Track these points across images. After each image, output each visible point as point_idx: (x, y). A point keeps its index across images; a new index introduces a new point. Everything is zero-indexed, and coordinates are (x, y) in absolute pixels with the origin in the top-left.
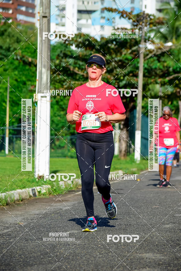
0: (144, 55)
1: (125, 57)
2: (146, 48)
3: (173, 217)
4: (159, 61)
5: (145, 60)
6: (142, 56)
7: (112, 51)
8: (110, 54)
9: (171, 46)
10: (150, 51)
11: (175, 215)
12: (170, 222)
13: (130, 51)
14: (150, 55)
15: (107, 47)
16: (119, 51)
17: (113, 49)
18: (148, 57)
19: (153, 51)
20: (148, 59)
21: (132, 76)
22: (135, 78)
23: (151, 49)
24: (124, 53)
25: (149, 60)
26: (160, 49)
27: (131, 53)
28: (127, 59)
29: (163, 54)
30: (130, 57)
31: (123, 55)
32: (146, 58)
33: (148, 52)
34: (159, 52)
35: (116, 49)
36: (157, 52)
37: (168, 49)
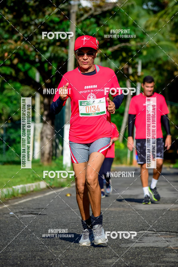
0: (77, 15)
1: (49, 19)
2: (80, 5)
3: (117, 248)
4: (99, 25)
5: (78, 23)
6: (73, 17)
7: (30, 9)
8: (28, 14)
9: (115, 3)
10: (86, 10)
11: (120, 246)
12: (113, 255)
13: (56, 10)
14: (86, 16)
15: (23, 4)
16: (40, 10)
17: (32, 7)
18: (83, 18)
19: (90, 9)
20: (82, 22)
21: (59, 46)
22: (64, 49)
23: (86, 7)
24: (47, 13)
25: (85, 23)
26: (99, 6)
27: (58, 13)
28: (52, 21)
29: (104, 14)
30: (56, 19)
31: (47, 16)
32: (79, 21)
33: (82, 12)
34: (99, 11)
35: (37, 6)
36: (95, 11)
37: (110, 8)
